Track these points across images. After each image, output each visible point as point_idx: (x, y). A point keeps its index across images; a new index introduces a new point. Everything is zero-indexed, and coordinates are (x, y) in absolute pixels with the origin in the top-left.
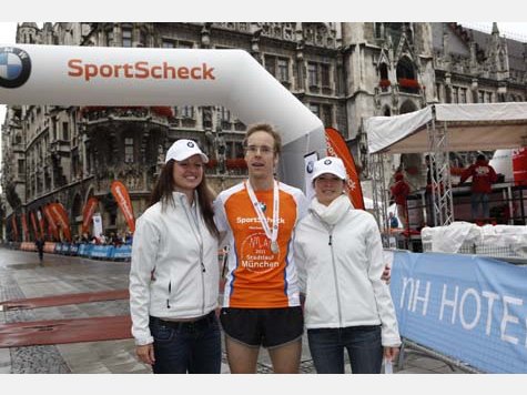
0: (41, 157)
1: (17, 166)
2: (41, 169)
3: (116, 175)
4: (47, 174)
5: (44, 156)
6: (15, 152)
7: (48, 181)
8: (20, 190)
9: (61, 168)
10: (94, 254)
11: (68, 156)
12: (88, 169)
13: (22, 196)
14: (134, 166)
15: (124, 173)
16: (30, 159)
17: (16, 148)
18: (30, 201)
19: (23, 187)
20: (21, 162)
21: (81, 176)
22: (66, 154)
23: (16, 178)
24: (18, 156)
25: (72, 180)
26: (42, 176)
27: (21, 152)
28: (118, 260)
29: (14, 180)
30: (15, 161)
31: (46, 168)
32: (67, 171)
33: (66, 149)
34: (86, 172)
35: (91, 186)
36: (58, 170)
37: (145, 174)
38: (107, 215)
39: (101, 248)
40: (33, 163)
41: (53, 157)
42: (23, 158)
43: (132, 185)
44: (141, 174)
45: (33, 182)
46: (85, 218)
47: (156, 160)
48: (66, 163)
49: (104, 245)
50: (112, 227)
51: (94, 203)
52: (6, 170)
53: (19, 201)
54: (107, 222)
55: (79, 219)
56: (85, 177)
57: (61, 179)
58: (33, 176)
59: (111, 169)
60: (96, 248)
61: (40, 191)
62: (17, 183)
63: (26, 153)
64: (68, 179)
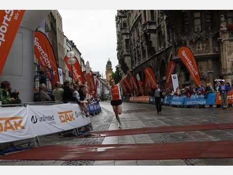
0: (138, 36)
1: (124, 44)
2: (139, 44)
3: (188, 43)
4: (143, 48)
5: (140, 35)
6: (123, 34)
7: (144, 52)
8: (127, 60)
9: (151, 42)
10: (173, 103)
11: (155, 33)
12: (169, 41)
13: (129, 65)
14: (202, 33)
15: (194, 40)
16: (132, 37)
17: (123, 31)
18: (134, 67)
19: (130, 58)
20: (127, 41)
21: (164, 46)
22: (154, 31)
23: (125, 53)
24: (125, 37)
25: (158, 49)
26: (140, 49)
27: (126, 34)
28: (189, 107)
29: (124, 54)
30: (123, 41)
31: (142, 43)
32: (155, 44)
33: (153, 27)
34: (167, 43)
35: (171, 53)
36: (149, 43)
37: (210, 40)
38: (183, 73)
39: (178, 97)
40: (134, 40)
41: (145, 34)
42: (128, 38)
43: (201, 49)
44: (207, 39)
45: (135, 53)
46: (167, 78)
48: (154, 37)
49: (180, 96)
50: (187, 83)
51: (173, 65)
52: (119, 49)
53: (127, 68)
54: (183, 78)
55: (164, 78)
56: (167, 47)
57: (151, 50)
58: (135, 49)
59: (184, 38)
60: (174, 98)
61: (139, 60)
63: (130, 34)
64: (156, 49)
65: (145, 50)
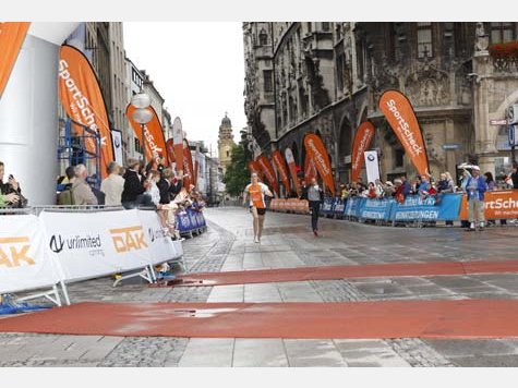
0: (293, 64)
1: (262, 80)
2: (295, 83)
3: (402, 82)
4: (302, 90)
5: (297, 61)
6: (259, 59)
7: (304, 99)
8: (267, 117)
9: (320, 78)
10: (367, 214)
11: (330, 58)
12: (360, 77)
13: (270, 128)
14: (433, 62)
15: (416, 77)
16: (279, 68)
17: (260, 53)
18: (281, 134)
19: (272, 112)
20: (267, 74)
21: (350, 88)
22: (327, 54)
23: (262, 101)
24: (262, 66)
25: (336, 95)
26: (296, 94)
27: (266, 59)
28: (401, 223)
29: (259, 103)
30: (259, 74)
31: (300, 80)
32: (329, 82)
33: (326, 45)
34: (356, 81)
35: (365, 104)
36: (316, 81)
37: (452, 76)
38: (388, 150)
39: (376, 203)
40: (283, 74)
41: (308, 60)
42: (271, 68)
43: (431, 96)
44: (445, 76)
45: (285, 103)
46: (353, 159)
47: (472, 50)
48: (327, 68)
49: (381, 199)
50: (398, 170)
51: (367, 131)
52: (249, 90)
53: (266, 135)
54: (389, 161)
55: (348, 159)
56: (355, 90)
57: (321, 96)
58: (284, 93)
59: (395, 71)
60: (369, 203)
61: (293, 118)
62: (262, 107)
63: (274, 60)
64: (331, 94)
65: (307, 96)
